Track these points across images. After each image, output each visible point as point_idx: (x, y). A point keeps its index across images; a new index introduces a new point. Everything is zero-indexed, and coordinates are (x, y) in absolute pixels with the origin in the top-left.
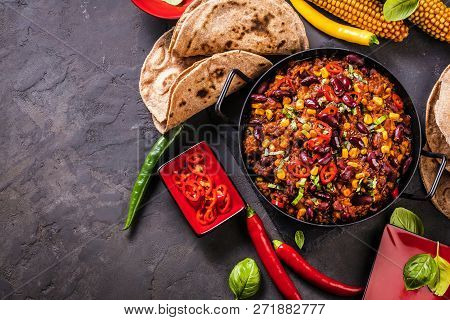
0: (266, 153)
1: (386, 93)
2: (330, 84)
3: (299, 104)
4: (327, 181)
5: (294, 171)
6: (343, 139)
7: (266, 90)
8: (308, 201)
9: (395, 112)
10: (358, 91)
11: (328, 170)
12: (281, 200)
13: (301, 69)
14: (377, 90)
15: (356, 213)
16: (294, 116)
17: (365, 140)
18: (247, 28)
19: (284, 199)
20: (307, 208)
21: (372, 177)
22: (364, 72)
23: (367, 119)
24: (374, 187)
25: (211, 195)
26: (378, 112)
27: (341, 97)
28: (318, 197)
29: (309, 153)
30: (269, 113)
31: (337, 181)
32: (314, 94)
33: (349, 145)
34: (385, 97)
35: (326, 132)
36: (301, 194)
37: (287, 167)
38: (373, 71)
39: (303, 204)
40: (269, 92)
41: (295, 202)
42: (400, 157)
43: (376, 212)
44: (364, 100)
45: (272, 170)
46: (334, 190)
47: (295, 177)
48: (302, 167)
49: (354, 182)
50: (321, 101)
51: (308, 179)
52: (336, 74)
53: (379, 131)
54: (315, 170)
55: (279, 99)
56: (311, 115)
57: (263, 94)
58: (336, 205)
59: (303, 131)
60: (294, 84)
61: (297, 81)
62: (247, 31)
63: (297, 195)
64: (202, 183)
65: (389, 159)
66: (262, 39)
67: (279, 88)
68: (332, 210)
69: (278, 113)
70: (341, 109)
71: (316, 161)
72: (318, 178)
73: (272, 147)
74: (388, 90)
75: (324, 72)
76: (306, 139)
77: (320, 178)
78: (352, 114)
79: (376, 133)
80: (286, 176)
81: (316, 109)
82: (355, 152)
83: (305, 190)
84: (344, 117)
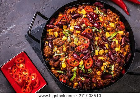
0: (56, 55)
1: (116, 21)
2: (87, 17)
3: (72, 28)
4: (88, 67)
5: (71, 63)
6: (95, 46)
7: (54, 22)
8: (79, 79)
9: (121, 30)
10: (102, 20)
11: (88, 62)
12: (65, 79)
13: (72, 11)
14: (111, 19)
15: (104, 83)
16: (69, 34)
17: (107, 45)
19: (66, 78)
20: (78, 82)
21: (111, 64)
22: (104, 11)
23: (107, 35)
24: (113, 69)
25: (29, 79)
26: (112, 30)
27: (93, 24)
28: (84, 76)
29: (78, 53)
30: (56, 34)
31: (93, 67)
32: (79, 23)
33: (99, 49)
34: (116, 23)
35: (86, 42)
36: (75, 75)
37: (66, 61)
38: (108, 10)
39: (76, 80)
40: (55, 23)
41: (72, 79)
42: (125, 53)
43: (114, 83)
44: (105, 25)
45: (59, 63)
46: (92, 72)
47: (71, 66)
48: (75, 61)
49: (102, 68)
50: (83, 26)
51: (78, 67)
52: (90, 12)
53: (114, 40)
54: (81, 63)
55: (61, 27)
56: (78, 34)
57: (52, 24)
58: (93, 79)
59: (75, 42)
60: (69, 18)
61: (70, 17)
63: (73, 75)
64: (24, 73)
65: (119, 54)
67: (61, 21)
68: (91, 83)
69: (60, 33)
70: (93, 30)
71: (82, 57)
72: (83, 66)
73: (58, 51)
74: (117, 19)
75: (84, 12)
76: (76, 46)
77: (84, 66)
78: (99, 32)
79: (112, 41)
80: (66, 66)
81: (80, 31)
82: (102, 52)
83: (76, 73)
84: (95, 34)
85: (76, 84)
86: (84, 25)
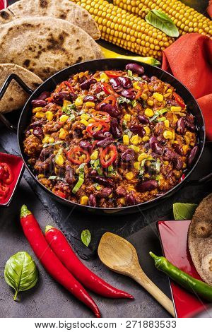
1: (167, 93)
4: (106, 163)
5: (74, 158)
6: (124, 128)
8: (91, 187)
9: (176, 106)
10: (138, 88)
11: (108, 153)
12: (62, 190)
14: (157, 88)
16: (73, 111)
17: (147, 129)
18: (43, 47)
19: (65, 188)
22: (144, 79)
23: (148, 112)
26: (158, 105)
28: (101, 183)
29: (88, 140)
30: (49, 113)
32: (93, 91)
33: (130, 133)
34: (166, 95)
35: (104, 119)
36: (81, 179)
37: (65, 155)
38: (154, 78)
39: (84, 191)
40: (49, 98)
42: (185, 148)
44: (144, 95)
46: (116, 174)
47: (76, 164)
48: (82, 153)
49: (136, 165)
50: (99, 95)
51: (89, 165)
53: (160, 120)
54: (95, 154)
56: (90, 108)
58: (119, 190)
59: (82, 121)
61: (77, 87)
62: (44, 50)
63: (77, 180)
65: (173, 146)
66: (59, 56)
69: (58, 113)
72: (98, 162)
73: (51, 139)
74: (170, 90)
76: (85, 127)
77: (100, 161)
78: (132, 106)
79: (157, 122)
80: (65, 163)
81: (95, 102)
82: (136, 139)
83: (85, 175)
84: (124, 110)
85: (84, 198)
86: (102, 93)
